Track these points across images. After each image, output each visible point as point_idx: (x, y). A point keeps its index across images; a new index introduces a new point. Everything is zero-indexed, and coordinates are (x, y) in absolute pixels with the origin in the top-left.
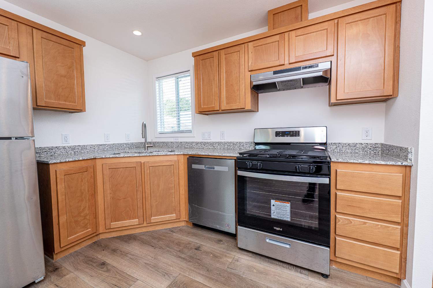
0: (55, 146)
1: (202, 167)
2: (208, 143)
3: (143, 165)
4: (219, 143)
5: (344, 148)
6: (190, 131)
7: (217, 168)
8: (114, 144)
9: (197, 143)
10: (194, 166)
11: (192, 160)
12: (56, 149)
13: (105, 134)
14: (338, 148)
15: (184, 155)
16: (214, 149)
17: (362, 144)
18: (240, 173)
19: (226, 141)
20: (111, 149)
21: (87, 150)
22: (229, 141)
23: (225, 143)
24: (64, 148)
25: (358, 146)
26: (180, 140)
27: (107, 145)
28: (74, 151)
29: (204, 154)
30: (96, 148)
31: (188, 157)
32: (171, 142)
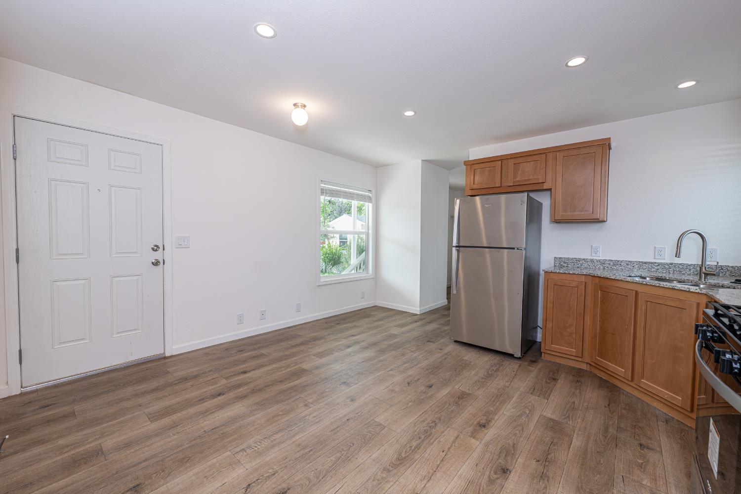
0: (582, 257)
8: (671, 264)
12: (583, 261)
13: (655, 247)
20: (665, 271)
21: (621, 267)
24: (592, 261)
27: (657, 264)
28: (604, 265)
30: (637, 266)
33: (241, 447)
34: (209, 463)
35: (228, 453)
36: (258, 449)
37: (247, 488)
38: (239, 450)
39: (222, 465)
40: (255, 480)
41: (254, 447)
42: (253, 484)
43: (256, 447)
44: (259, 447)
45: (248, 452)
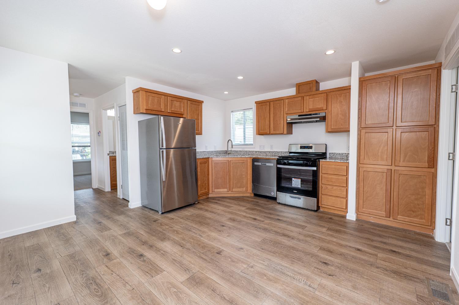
1: (260, 164)
2: (263, 152)
3: (230, 162)
4: (269, 152)
5: (337, 155)
6: (252, 145)
7: (267, 164)
9: (256, 152)
10: (256, 163)
11: (254, 160)
14: (334, 156)
15: (250, 157)
16: (267, 155)
17: (345, 153)
18: (279, 166)
19: (273, 151)
22: (276, 151)
23: (273, 152)
25: (344, 154)
26: (246, 150)
29: (261, 157)
31: (252, 158)
32: (240, 151)
33: (308, 288)
34: (330, 299)
35: (317, 293)
36: (304, 279)
37: (331, 275)
38: (311, 288)
39: (327, 292)
40: (325, 274)
41: (305, 282)
42: (328, 274)
43: (304, 281)
44: (303, 279)
45: (310, 283)
